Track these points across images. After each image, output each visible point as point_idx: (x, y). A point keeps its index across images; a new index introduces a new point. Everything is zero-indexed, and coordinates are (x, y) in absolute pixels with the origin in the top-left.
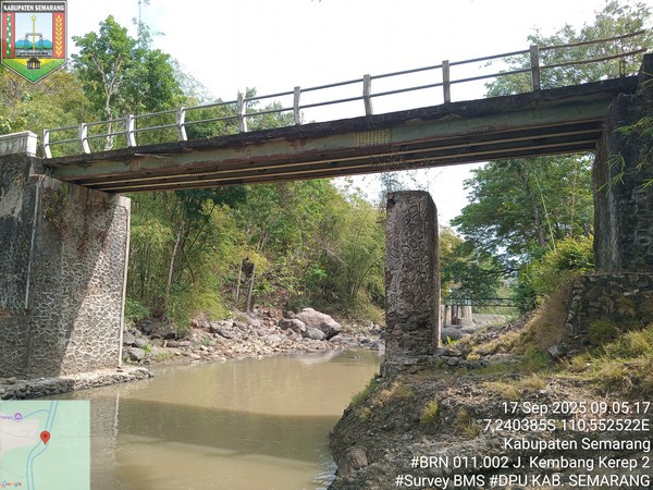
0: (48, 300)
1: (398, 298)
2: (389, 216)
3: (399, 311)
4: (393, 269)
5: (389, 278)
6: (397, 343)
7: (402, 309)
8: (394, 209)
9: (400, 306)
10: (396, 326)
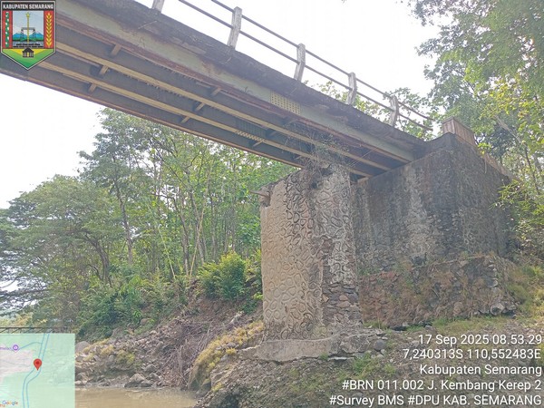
1: (345, 268)
2: (326, 184)
3: (345, 281)
4: (335, 237)
5: (329, 247)
6: (347, 316)
7: (350, 279)
8: (331, 179)
9: (348, 275)
10: (342, 297)
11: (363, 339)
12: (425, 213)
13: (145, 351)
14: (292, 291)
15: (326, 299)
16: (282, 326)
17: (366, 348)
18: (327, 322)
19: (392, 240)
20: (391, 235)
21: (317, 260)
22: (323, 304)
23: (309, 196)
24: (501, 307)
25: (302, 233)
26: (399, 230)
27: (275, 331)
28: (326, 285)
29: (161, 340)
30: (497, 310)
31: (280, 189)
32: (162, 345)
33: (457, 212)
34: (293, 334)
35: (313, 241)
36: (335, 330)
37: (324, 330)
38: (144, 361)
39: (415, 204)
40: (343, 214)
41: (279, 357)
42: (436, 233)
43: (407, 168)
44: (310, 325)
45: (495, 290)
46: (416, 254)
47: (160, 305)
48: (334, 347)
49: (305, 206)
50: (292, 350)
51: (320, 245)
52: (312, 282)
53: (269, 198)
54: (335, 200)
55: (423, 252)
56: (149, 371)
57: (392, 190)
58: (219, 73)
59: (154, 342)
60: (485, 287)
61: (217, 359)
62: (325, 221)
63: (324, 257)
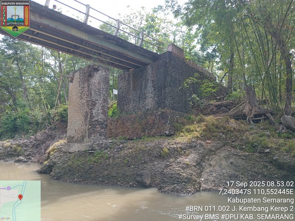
1: (100, 114)
2: (96, 76)
3: (100, 120)
4: (97, 100)
5: (94, 104)
6: (98, 134)
7: (102, 119)
8: (98, 73)
9: (101, 117)
10: (97, 126)
11: (102, 144)
12: (153, 89)
13: (27, 146)
14: (78, 122)
15: (90, 127)
16: (73, 137)
17: (102, 147)
18: (89, 136)
19: (140, 100)
20: (140, 97)
21: (88, 110)
22: (89, 129)
23: (88, 81)
24: (167, 132)
25: (84, 97)
26: (143, 96)
27: (71, 140)
28: (91, 121)
29: (35, 141)
30: (165, 134)
31: (77, 75)
32: (35, 143)
33: (165, 90)
34: (77, 141)
35: (87, 101)
36: (92, 140)
37: (88, 140)
38: (26, 150)
39: (150, 84)
40: (102, 90)
41: (71, 150)
42: (156, 98)
43: (149, 66)
44: (83, 137)
45: (167, 125)
46: (147, 107)
47: (37, 124)
48: (90, 147)
49: (86, 85)
50: (76, 148)
51: (90, 103)
52: (85, 119)
53: (73, 79)
54: (99, 83)
55: (150, 107)
56: (28, 155)
57: (142, 77)
58: (41, 19)
59: (32, 142)
60: (165, 124)
61: (55, 150)
62: (93, 93)
63: (91, 109)
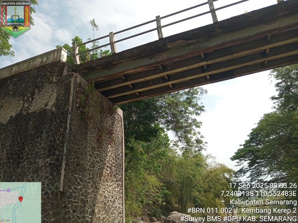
0: (79, 184)
